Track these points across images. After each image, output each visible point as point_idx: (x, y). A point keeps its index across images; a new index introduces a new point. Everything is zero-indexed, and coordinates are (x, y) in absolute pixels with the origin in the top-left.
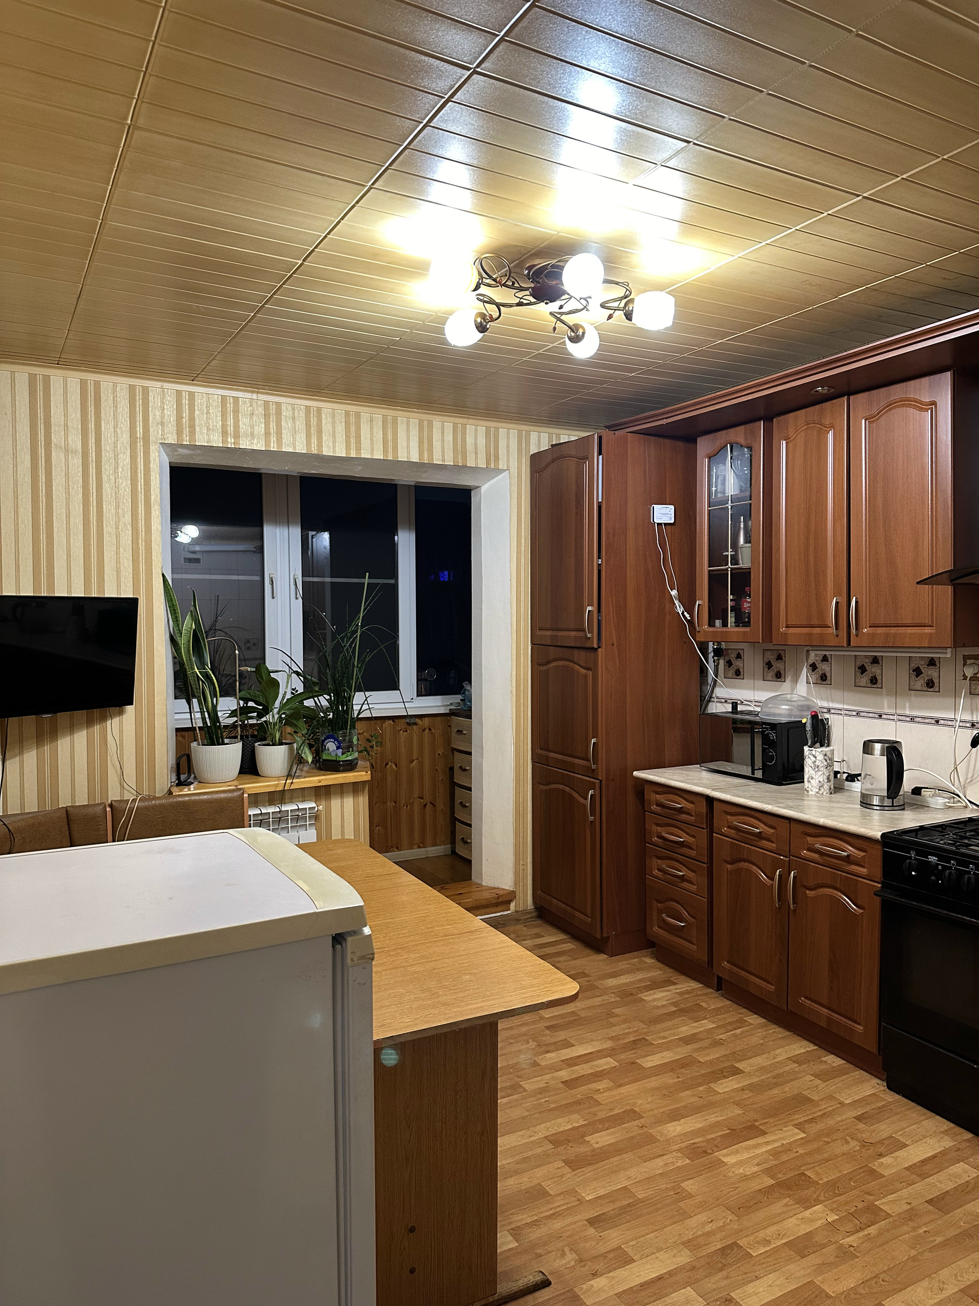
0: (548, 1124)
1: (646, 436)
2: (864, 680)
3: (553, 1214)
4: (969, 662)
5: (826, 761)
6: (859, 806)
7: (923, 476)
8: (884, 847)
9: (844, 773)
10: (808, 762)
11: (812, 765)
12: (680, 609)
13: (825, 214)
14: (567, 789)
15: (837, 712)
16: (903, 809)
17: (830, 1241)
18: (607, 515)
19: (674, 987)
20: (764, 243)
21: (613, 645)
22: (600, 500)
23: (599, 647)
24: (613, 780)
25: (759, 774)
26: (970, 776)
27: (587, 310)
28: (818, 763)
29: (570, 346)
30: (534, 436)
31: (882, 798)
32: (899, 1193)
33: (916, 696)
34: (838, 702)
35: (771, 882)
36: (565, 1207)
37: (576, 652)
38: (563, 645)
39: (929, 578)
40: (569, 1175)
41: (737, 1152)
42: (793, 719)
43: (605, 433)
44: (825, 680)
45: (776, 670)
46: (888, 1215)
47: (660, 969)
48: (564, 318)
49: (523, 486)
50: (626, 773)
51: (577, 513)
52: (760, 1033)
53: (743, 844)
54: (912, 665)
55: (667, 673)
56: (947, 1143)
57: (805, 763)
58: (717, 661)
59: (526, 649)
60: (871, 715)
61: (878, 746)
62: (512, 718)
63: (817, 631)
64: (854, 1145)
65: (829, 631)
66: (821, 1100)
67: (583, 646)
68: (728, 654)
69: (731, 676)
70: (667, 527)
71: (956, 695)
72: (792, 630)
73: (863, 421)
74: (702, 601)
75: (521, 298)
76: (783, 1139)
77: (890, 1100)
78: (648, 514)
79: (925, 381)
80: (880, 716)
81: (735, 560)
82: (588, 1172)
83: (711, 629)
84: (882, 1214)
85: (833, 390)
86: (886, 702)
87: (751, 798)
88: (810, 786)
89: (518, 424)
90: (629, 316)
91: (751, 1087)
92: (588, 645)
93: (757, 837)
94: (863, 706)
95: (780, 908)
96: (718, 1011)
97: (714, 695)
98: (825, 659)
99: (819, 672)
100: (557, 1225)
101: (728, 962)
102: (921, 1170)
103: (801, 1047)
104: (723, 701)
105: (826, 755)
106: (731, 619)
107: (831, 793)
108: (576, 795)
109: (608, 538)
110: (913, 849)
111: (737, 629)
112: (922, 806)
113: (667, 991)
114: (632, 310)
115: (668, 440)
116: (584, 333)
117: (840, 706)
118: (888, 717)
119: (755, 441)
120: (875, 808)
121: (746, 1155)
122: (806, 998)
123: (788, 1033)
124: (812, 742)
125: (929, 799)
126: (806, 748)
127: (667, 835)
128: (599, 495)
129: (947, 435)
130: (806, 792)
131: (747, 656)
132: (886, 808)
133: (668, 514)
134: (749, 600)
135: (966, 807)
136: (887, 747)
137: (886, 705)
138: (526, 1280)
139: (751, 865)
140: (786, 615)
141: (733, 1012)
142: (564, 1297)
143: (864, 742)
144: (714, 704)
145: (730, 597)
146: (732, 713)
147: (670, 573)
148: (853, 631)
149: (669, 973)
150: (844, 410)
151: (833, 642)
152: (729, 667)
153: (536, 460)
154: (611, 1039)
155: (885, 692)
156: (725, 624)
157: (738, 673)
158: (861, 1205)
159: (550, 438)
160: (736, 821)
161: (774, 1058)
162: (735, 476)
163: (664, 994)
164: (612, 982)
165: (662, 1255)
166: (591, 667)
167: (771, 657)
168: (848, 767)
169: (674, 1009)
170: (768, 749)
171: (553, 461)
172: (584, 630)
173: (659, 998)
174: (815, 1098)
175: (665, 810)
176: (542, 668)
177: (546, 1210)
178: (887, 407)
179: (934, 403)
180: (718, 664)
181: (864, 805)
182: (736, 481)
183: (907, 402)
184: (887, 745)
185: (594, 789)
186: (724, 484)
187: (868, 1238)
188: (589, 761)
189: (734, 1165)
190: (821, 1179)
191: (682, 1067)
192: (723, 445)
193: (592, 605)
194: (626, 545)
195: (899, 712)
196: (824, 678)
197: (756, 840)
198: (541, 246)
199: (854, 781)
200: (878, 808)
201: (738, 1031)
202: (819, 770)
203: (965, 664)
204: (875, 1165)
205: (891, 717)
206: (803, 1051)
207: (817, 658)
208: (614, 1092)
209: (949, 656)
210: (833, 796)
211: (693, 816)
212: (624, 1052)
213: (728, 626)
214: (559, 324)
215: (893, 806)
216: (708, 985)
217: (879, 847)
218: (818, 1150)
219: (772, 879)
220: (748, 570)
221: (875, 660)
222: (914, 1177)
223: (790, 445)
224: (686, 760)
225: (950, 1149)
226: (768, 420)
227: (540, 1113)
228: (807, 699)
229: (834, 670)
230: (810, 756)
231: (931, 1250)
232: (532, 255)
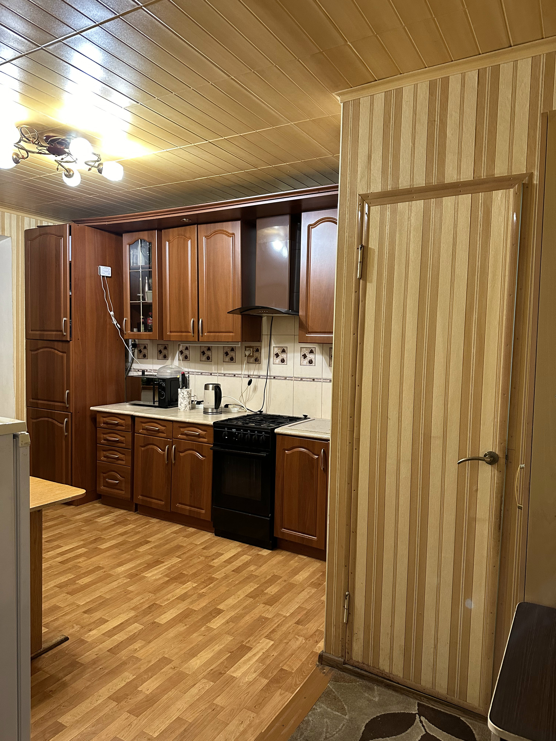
0: (55, 581)
1: (95, 229)
2: (204, 358)
3: (65, 614)
4: (247, 349)
5: (188, 395)
6: (203, 414)
7: (229, 266)
8: (214, 428)
9: (195, 401)
10: (180, 396)
11: (182, 397)
12: (115, 322)
13: (193, 145)
14: (50, 420)
15: (192, 373)
16: (221, 414)
17: (195, 593)
18: (75, 268)
19: (113, 514)
20: (165, 150)
21: (79, 339)
22: (70, 260)
23: (71, 340)
24: (79, 412)
25: (157, 404)
26: (247, 398)
27: (76, 163)
28: (184, 396)
29: (65, 179)
30: (26, 220)
31: (212, 409)
32: (221, 571)
33: (226, 364)
34: (193, 368)
35: (163, 452)
36: (70, 610)
37: (56, 343)
38: (48, 339)
39: (232, 311)
40: (70, 598)
41: (152, 571)
42: (173, 377)
43: (73, 224)
44: (187, 359)
45: (164, 354)
46: (217, 579)
47: (104, 508)
48: (62, 164)
49: (20, 247)
50: (86, 408)
51: (56, 266)
52: (158, 525)
53: (150, 437)
54: (224, 351)
55: (108, 355)
56: (239, 549)
57: (179, 396)
58: (133, 350)
59: (22, 342)
60: (207, 374)
61: (211, 386)
62: (14, 382)
63: (184, 334)
64: (202, 558)
65: (190, 334)
66: (187, 545)
67: (60, 339)
68: (139, 347)
69: (141, 358)
70: (107, 278)
71: (242, 363)
72: (172, 334)
73: (204, 238)
74: (127, 319)
75: (40, 150)
76: (172, 562)
77: (216, 539)
78: (97, 271)
79: (230, 223)
80: (211, 374)
81: (144, 299)
82: (80, 594)
83: (132, 333)
84: (215, 579)
85: (191, 221)
86: (213, 367)
87: (154, 414)
88: (181, 407)
89: (16, 211)
90: (100, 171)
91: (155, 547)
92: (64, 339)
93: (156, 432)
94: (203, 370)
95: (167, 464)
96: (136, 520)
97: (132, 368)
98: (187, 348)
99: (184, 354)
100: (68, 617)
101: (141, 496)
102: (229, 561)
103: (177, 527)
104: (137, 370)
105: (188, 392)
106: (142, 328)
107: (190, 410)
108: (56, 423)
109: (75, 281)
110: (226, 427)
111: (145, 333)
112: (229, 412)
113: (110, 516)
114: (102, 169)
115: (107, 233)
116: (73, 174)
117: (194, 370)
118: (214, 374)
119: (153, 239)
120: (210, 414)
121: (156, 572)
122: (179, 504)
123: (171, 523)
124: (182, 386)
125: (232, 409)
126: (179, 390)
127: (109, 438)
128: (69, 258)
129: (239, 249)
130: (179, 410)
131: (149, 347)
132: (214, 413)
133: (108, 271)
134: (151, 319)
135: (246, 411)
136: (215, 386)
137: (213, 369)
138: (56, 640)
139: (153, 446)
140: (170, 326)
141: (144, 519)
142: (76, 642)
143: (205, 385)
144: (132, 372)
145: (142, 317)
146: (142, 375)
147: (109, 303)
148: (201, 334)
149: (109, 508)
150: (195, 231)
151: (191, 339)
152: (140, 353)
153: (28, 233)
154: (83, 540)
155: (213, 363)
156: (139, 330)
157: (145, 356)
158: (206, 578)
159: (36, 222)
160: (147, 426)
161: (165, 534)
162: (143, 256)
163: (108, 517)
164: (78, 517)
165: (121, 615)
166: (66, 352)
167: (161, 348)
168: (197, 398)
169: (114, 523)
170: (161, 391)
171: (40, 235)
172: (62, 331)
173: (105, 520)
174: (185, 545)
175: (109, 425)
176: (33, 353)
177: (60, 614)
178: (214, 233)
179: (233, 234)
180: (134, 352)
181: (205, 413)
182: (143, 258)
183: (223, 232)
184: (214, 385)
185: (68, 418)
186: (137, 259)
187: (210, 588)
188: (64, 403)
189: (151, 576)
190: (189, 573)
191: (121, 545)
192: (137, 239)
193: (66, 317)
194: (85, 285)
195: (219, 372)
196: (186, 357)
197: (156, 434)
198: (56, 128)
199: (200, 404)
200: (211, 414)
201: (147, 526)
202: (185, 399)
203: (245, 350)
204: (211, 564)
205: (216, 374)
206: (178, 528)
207: (183, 348)
208: (88, 561)
209: (239, 346)
210: (191, 411)
211: (124, 426)
212: (91, 544)
213: (141, 331)
214: (60, 167)
215: (217, 412)
216: (130, 510)
217: (212, 428)
218: (187, 563)
219: (164, 451)
220: (151, 304)
221: (209, 349)
222: (227, 564)
223: (170, 244)
224: (119, 401)
225: (240, 551)
226: (160, 230)
227: (49, 577)
228: (179, 368)
229: (191, 353)
230: (181, 393)
231: (234, 586)
232: (50, 131)
